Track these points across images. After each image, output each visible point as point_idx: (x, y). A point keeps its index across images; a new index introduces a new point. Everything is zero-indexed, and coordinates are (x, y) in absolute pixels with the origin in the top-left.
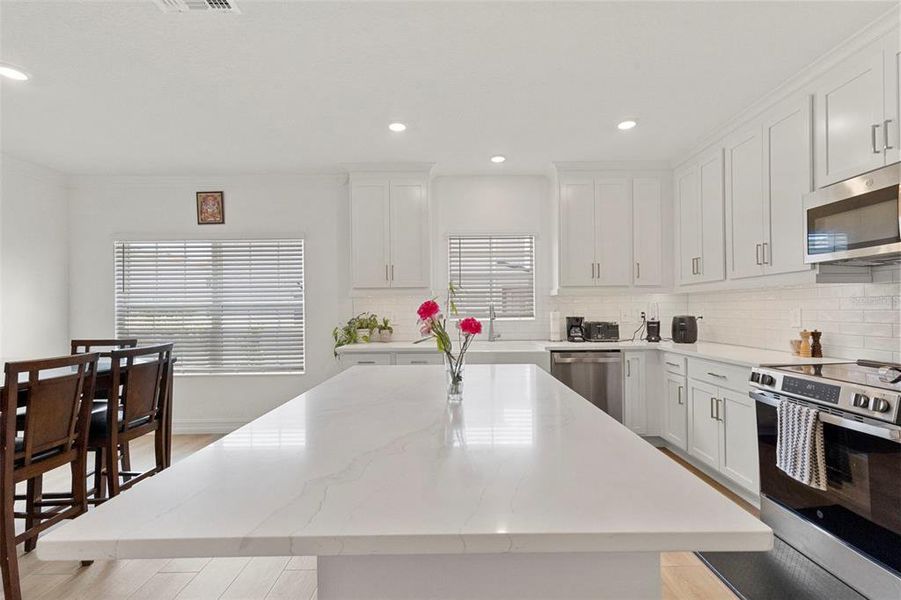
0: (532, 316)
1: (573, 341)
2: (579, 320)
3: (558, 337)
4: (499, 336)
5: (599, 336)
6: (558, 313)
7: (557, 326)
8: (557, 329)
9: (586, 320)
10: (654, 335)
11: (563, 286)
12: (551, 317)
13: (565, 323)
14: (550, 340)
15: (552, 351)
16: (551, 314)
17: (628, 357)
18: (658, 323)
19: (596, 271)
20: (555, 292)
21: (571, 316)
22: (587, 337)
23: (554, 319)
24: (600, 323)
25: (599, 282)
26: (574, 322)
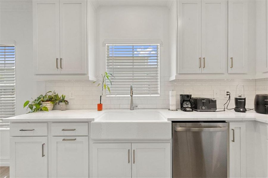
0: (157, 93)
1: (185, 111)
3: (174, 108)
4: (137, 106)
5: (204, 108)
6: (175, 92)
7: (174, 100)
8: (174, 103)
9: (193, 97)
10: (241, 107)
11: (179, 74)
12: (170, 94)
13: (179, 98)
14: (169, 109)
15: (173, 122)
16: (170, 92)
17: (232, 126)
18: (245, 99)
19: (202, 63)
20: (173, 78)
21: (183, 94)
22: (195, 108)
23: (172, 96)
24: (203, 99)
25: (205, 71)
26: (186, 98)
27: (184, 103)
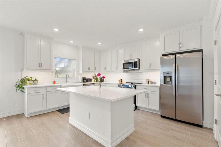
0: (75, 77)
1: (84, 82)
2: (85, 78)
4: (68, 82)
5: (89, 81)
9: (86, 78)
11: (83, 71)
14: (79, 82)
16: (80, 77)
19: (89, 68)
22: (87, 81)
24: (89, 79)
25: (89, 71)
26: (84, 79)
27: (84, 80)
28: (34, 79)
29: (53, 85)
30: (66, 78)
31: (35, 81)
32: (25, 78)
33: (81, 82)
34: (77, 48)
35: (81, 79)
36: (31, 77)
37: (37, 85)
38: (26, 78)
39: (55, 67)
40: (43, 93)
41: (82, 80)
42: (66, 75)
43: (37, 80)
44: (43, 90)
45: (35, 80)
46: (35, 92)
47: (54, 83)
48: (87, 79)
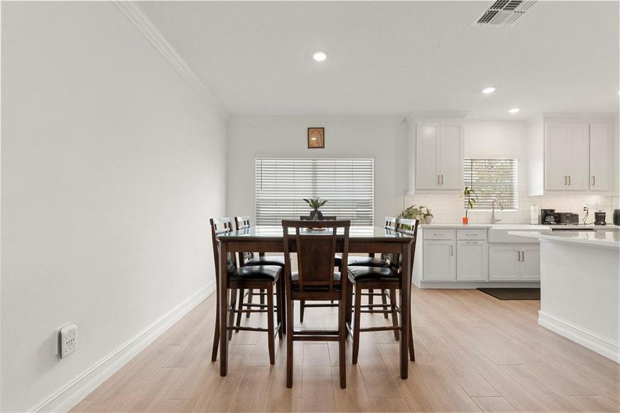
2: (552, 211)
5: (567, 221)
6: (536, 207)
9: (556, 212)
10: (601, 221)
11: (546, 190)
12: (532, 209)
13: (540, 213)
14: (530, 224)
18: (604, 213)
19: (568, 181)
21: (545, 209)
23: (534, 211)
24: (567, 214)
25: (570, 188)
26: (549, 213)
27: (547, 217)
28: (424, 211)
29: (462, 225)
30: (492, 210)
31: (427, 215)
32: (411, 208)
33: (537, 222)
34: (523, 124)
35: (535, 215)
36: (421, 207)
37: (431, 225)
38: (414, 208)
39: (466, 183)
40: (451, 243)
41: (539, 216)
42: (493, 203)
43: (431, 213)
44: (450, 235)
45: (426, 213)
46: (435, 238)
47: (465, 221)
48: (559, 214)
